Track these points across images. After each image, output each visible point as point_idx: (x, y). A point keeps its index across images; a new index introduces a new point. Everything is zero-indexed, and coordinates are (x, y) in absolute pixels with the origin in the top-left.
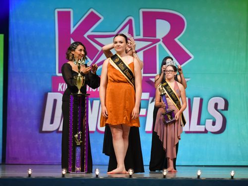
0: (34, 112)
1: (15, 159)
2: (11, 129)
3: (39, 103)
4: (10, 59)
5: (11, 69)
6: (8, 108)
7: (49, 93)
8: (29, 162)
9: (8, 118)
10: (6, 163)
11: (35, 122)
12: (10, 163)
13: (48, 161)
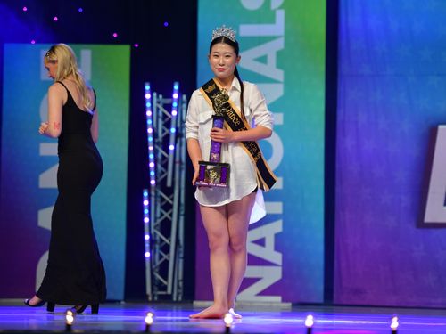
0: (403, 176)
1: (358, 292)
2: (344, 217)
3: (414, 151)
4: (342, 43)
5: (344, 68)
6: (337, 166)
7: (441, 128)
8: (392, 300)
9: (338, 190)
10: (335, 302)
11: (406, 200)
12: (344, 302)
13: (439, 300)
